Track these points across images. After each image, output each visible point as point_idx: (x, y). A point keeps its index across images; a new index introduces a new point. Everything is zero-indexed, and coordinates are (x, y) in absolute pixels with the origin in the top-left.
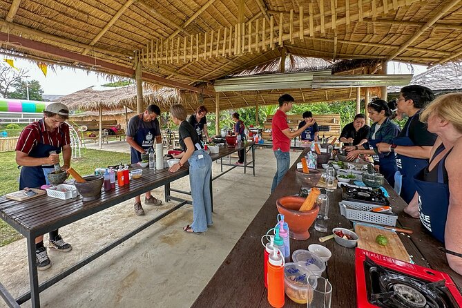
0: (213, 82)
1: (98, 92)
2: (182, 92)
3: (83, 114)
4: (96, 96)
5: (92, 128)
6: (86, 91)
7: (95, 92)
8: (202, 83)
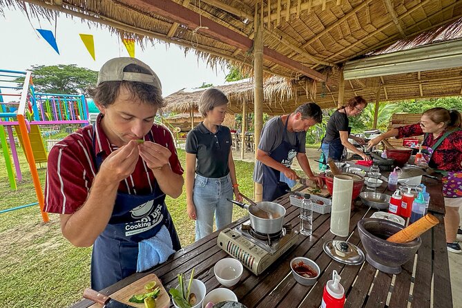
0: (341, 66)
1: (189, 94)
2: (294, 83)
3: (176, 116)
4: (188, 97)
5: (184, 129)
6: (178, 93)
7: (186, 94)
8: (327, 67)
